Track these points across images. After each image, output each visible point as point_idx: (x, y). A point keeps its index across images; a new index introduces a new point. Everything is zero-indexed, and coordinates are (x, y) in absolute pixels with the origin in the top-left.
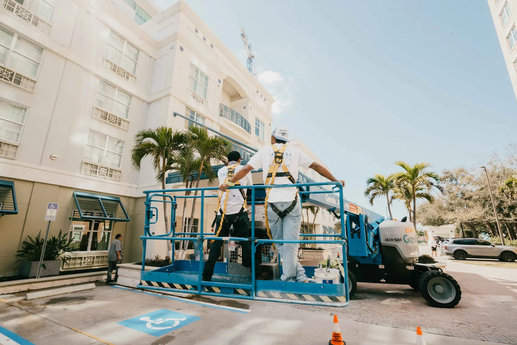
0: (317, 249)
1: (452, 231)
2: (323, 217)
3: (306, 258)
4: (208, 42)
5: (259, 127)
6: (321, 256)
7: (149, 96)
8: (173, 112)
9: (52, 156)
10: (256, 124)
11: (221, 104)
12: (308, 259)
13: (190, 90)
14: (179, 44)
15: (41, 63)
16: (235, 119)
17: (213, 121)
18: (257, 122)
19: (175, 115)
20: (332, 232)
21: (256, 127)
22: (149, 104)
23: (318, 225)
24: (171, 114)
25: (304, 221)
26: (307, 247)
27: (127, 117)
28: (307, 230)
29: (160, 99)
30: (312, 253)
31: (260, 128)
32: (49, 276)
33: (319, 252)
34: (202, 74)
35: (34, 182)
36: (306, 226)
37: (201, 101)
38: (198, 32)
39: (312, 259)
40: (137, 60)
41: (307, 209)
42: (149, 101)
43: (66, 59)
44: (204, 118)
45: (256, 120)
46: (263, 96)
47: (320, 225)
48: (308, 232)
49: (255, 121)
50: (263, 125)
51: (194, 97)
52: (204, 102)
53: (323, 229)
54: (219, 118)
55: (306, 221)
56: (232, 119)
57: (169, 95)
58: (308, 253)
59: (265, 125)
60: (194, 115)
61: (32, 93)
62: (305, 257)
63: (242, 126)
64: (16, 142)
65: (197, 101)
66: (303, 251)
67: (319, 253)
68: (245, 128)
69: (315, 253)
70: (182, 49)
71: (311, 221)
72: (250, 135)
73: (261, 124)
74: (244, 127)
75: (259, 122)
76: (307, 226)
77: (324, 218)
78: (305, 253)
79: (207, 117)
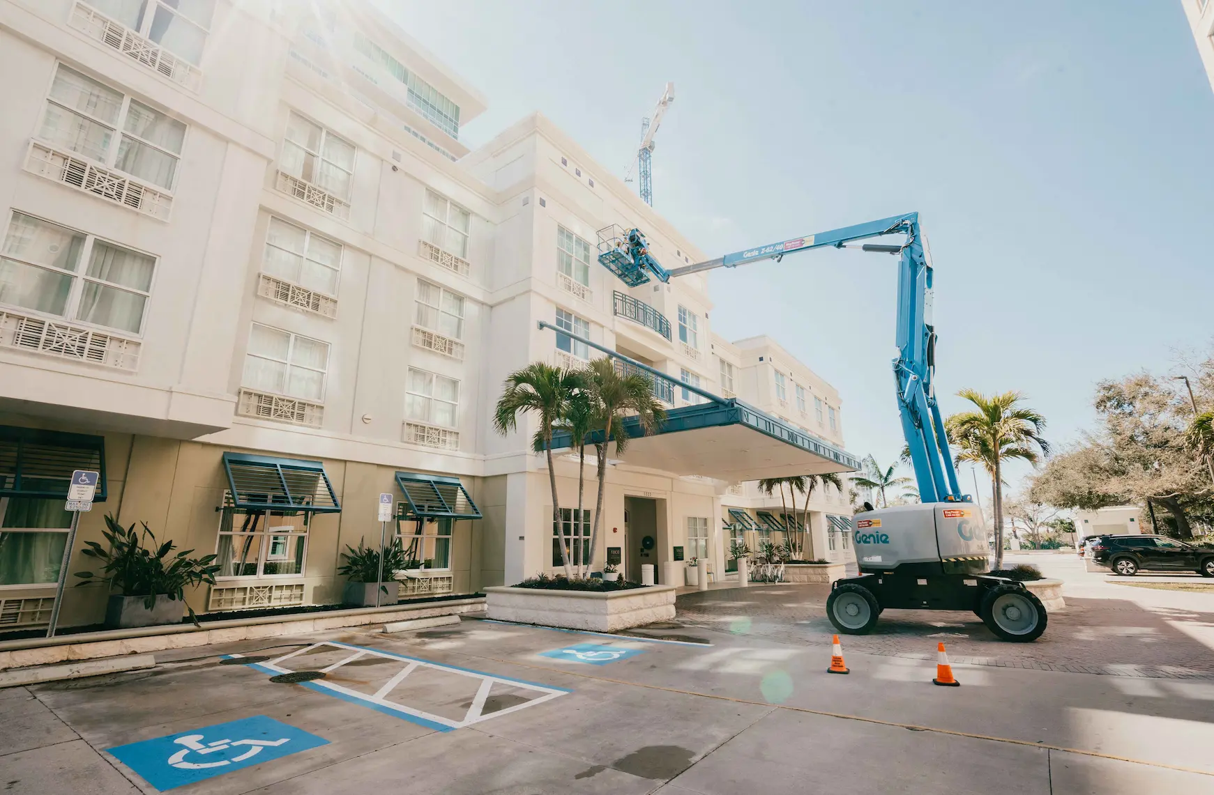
0: (815, 563)
1: (1132, 520)
2: (827, 496)
3: (794, 581)
4: (585, 178)
5: (685, 323)
6: (824, 576)
7: (491, 293)
8: (538, 321)
9: (366, 417)
10: (680, 319)
11: (614, 291)
12: (797, 582)
13: (561, 276)
14: (538, 194)
15: (339, 269)
16: (641, 318)
17: (603, 327)
18: (682, 313)
19: (542, 326)
20: (848, 527)
21: (680, 325)
22: (492, 307)
23: (815, 513)
24: (535, 326)
25: (786, 506)
26: (794, 559)
27: (458, 336)
28: (793, 525)
29: (513, 298)
30: (805, 570)
31: (687, 326)
32: (387, 605)
33: (819, 567)
34: (579, 241)
35: (345, 461)
36: (790, 517)
37: (581, 292)
38: (582, 174)
39: (804, 582)
40: (466, 232)
41: (791, 483)
42: (490, 303)
43: (371, 255)
44: (587, 323)
45: (680, 311)
46: (681, 254)
47: (822, 514)
48: (795, 528)
49: (677, 313)
50: (694, 317)
51: (569, 288)
52: (585, 292)
53: (828, 522)
54: (614, 320)
55: (789, 505)
56: (636, 318)
57: (529, 291)
58: (797, 570)
59: (697, 319)
60: (570, 321)
61: (332, 320)
62: (790, 578)
63: (654, 327)
64: (319, 401)
65: (575, 293)
66: (786, 567)
67: (820, 570)
68: (660, 331)
69: (811, 571)
70: (543, 203)
71: (800, 506)
72: (669, 342)
73: (690, 315)
74: (658, 328)
75: (684, 314)
76: (793, 516)
77: (828, 498)
78: (791, 570)
79: (593, 321)
